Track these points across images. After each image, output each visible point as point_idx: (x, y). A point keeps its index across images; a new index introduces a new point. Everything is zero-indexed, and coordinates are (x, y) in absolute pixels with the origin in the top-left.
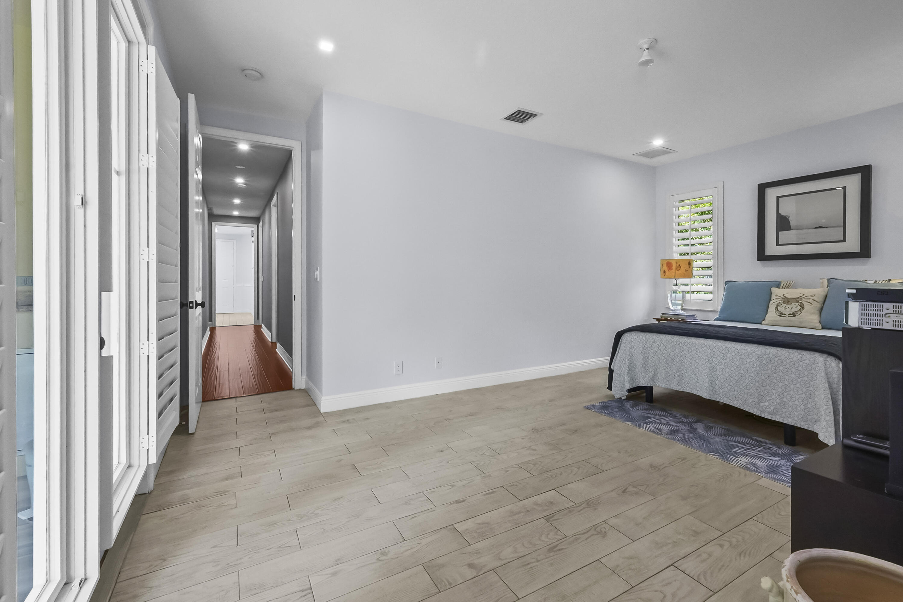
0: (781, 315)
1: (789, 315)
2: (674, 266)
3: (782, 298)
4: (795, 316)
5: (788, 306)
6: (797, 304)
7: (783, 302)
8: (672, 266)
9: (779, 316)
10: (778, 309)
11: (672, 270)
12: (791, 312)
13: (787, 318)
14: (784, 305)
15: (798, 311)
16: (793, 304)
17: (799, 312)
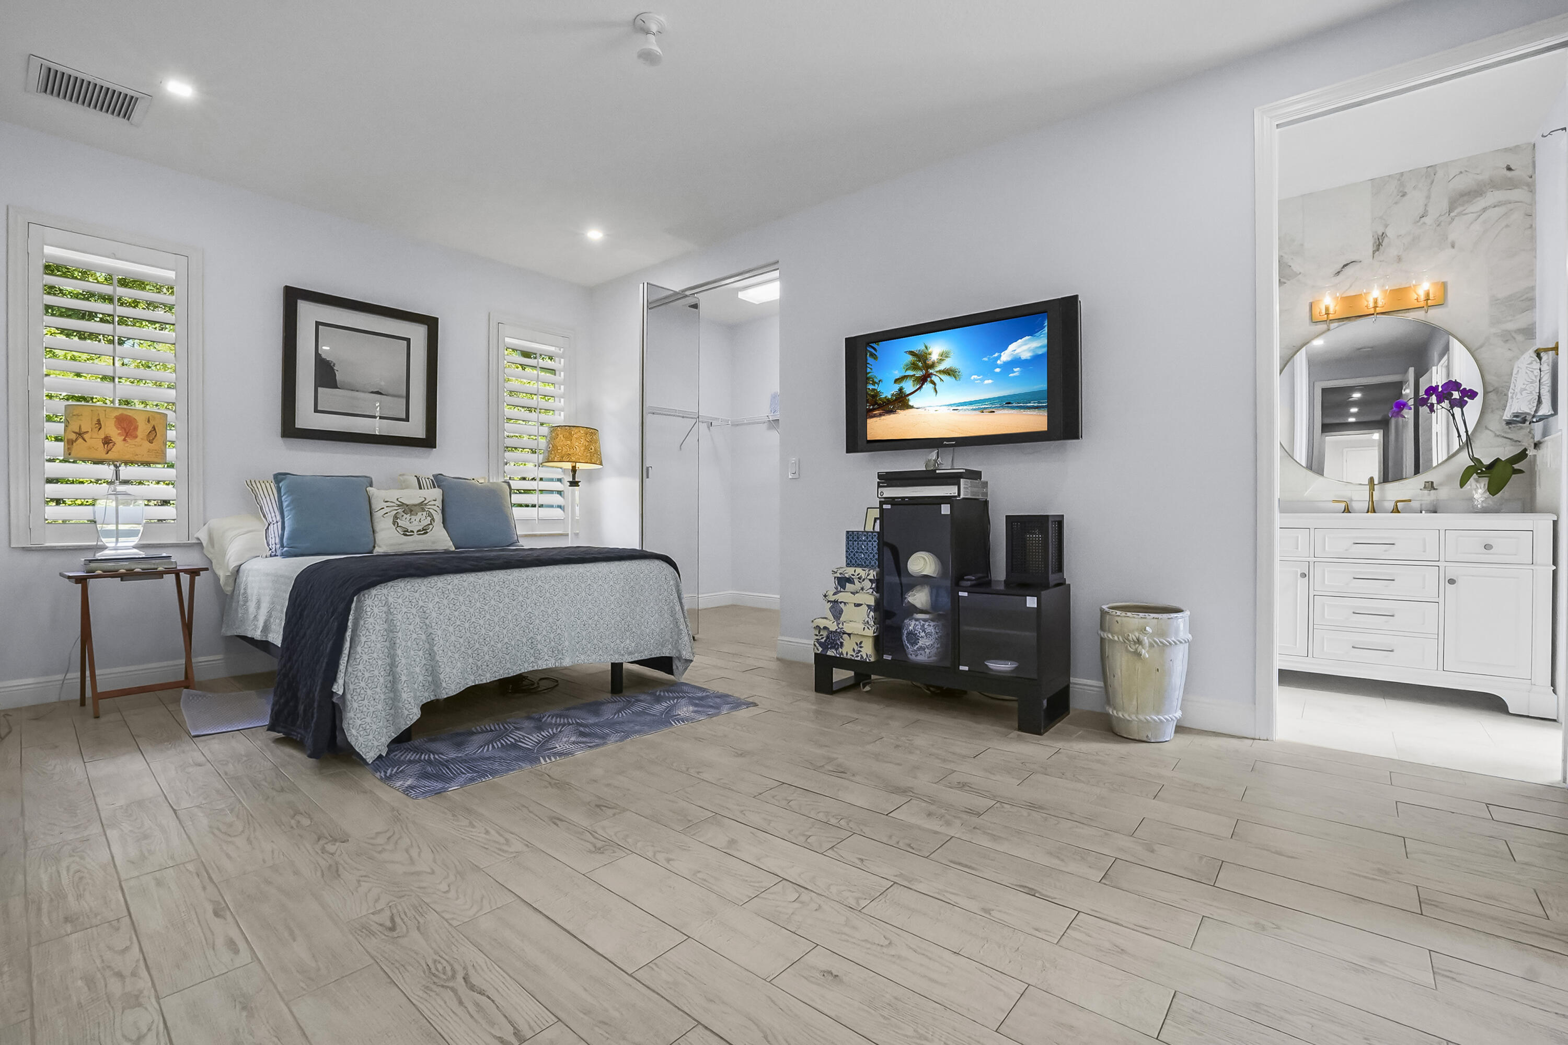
0: (406, 533)
1: (418, 531)
2: (143, 429)
3: (399, 506)
4: (427, 533)
5: (413, 517)
6: (424, 513)
7: (403, 512)
8: (136, 428)
9: (403, 534)
10: (398, 524)
11: (136, 437)
12: (421, 528)
13: (416, 537)
14: (408, 516)
15: (429, 524)
16: (420, 514)
17: (431, 526)
